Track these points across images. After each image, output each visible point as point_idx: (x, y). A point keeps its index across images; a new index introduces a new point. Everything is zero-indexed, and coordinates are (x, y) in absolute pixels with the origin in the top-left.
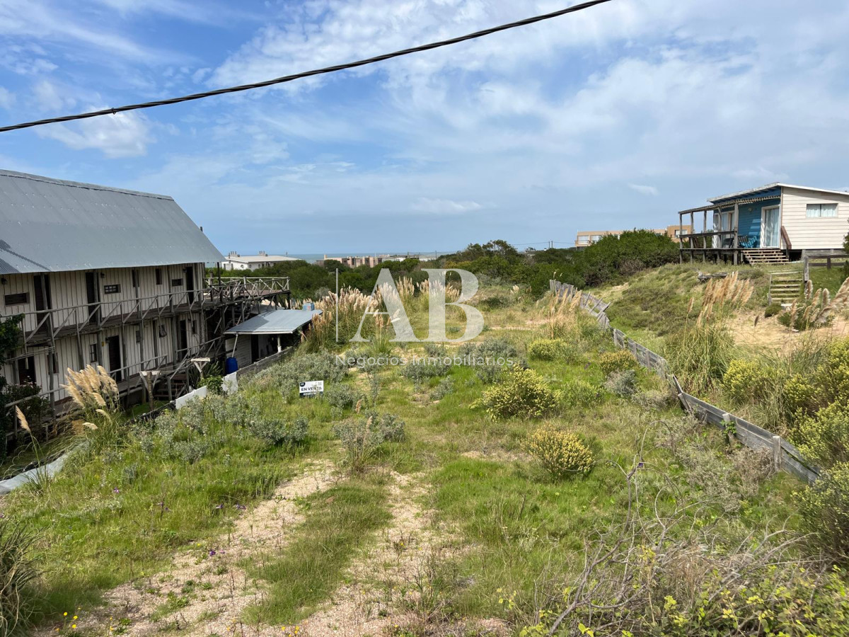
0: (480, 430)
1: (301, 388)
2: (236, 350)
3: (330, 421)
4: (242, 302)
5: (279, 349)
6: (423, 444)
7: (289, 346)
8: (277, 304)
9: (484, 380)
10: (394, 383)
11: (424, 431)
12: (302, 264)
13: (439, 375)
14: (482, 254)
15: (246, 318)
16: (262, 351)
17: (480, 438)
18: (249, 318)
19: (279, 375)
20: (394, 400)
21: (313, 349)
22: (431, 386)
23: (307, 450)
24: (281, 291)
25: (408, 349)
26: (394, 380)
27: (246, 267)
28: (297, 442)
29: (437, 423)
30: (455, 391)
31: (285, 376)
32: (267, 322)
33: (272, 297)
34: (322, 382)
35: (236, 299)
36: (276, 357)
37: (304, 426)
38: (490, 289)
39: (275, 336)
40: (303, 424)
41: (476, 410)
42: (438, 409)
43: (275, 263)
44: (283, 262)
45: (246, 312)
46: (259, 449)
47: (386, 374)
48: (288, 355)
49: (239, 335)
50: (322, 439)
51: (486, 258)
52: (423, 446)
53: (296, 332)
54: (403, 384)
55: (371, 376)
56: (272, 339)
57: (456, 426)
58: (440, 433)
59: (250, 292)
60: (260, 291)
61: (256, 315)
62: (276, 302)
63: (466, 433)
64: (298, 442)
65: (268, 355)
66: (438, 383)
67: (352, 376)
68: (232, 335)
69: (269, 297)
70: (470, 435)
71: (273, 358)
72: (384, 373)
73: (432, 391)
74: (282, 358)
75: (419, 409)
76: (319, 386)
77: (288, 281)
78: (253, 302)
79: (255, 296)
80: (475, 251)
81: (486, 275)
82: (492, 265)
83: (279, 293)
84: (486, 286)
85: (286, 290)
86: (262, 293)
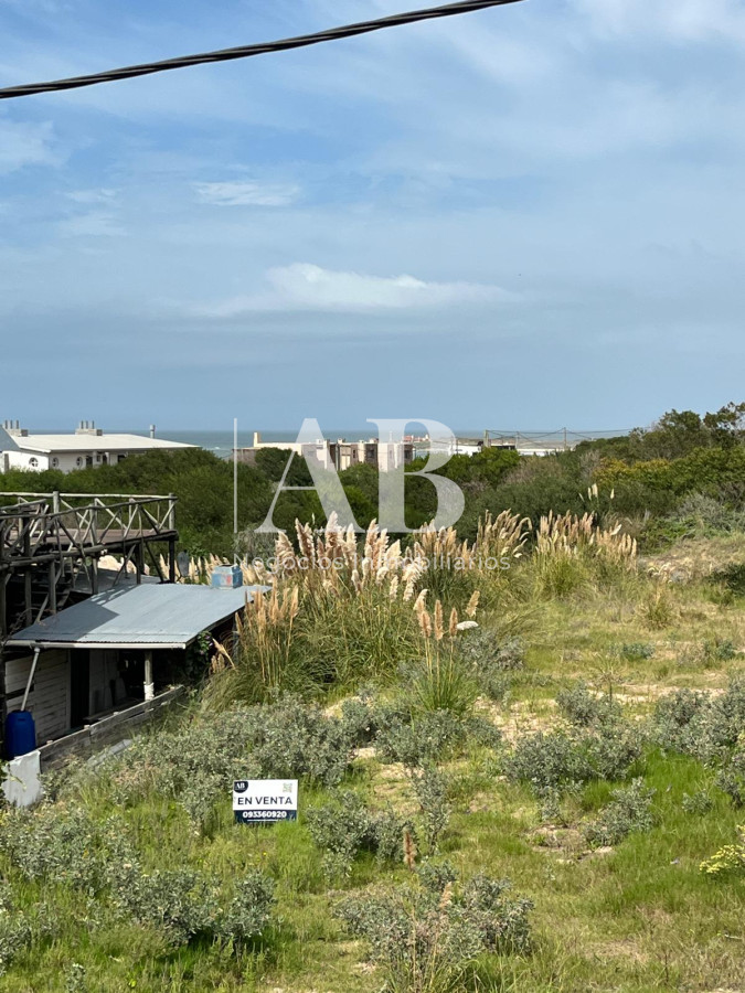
1: (236, 795)
2: (31, 689)
3: (321, 891)
4: (50, 561)
5: (148, 689)
6: (584, 963)
7: (175, 684)
8: (141, 571)
10: (480, 795)
11: (581, 928)
12: (197, 458)
13: (609, 777)
14: (701, 440)
15: (61, 604)
16: (97, 694)
18: (67, 605)
19: (174, 761)
20: (486, 842)
21: (250, 693)
22: (587, 808)
23: (271, 962)
24: (151, 532)
25: (511, 701)
26: (482, 786)
27: (43, 464)
29: (616, 907)
30: (656, 824)
31: (191, 762)
32: (113, 615)
34: (294, 782)
35: (35, 555)
36: (140, 711)
37: (261, 898)
38: (724, 541)
39: (138, 655)
40: (260, 892)
42: (612, 869)
43: (121, 454)
44: (148, 450)
45: (61, 588)
46: (148, 953)
47: (455, 769)
48: (173, 707)
49: (43, 650)
50: (307, 938)
51: (715, 450)
52: (584, 968)
53: (194, 643)
54: (508, 799)
55: (420, 772)
56: (128, 664)
57: (667, 918)
58: (626, 937)
59: (74, 533)
60: (100, 532)
61: (89, 596)
62: (137, 562)
63: (701, 939)
64: (249, 942)
65: (117, 705)
66: (607, 799)
67: (361, 770)
68: (26, 648)
69: (117, 550)
70: (713, 944)
71: (132, 715)
72: (451, 766)
73: (589, 822)
74: (159, 718)
75: (559, 868)
76: (286, 795)
77: (171, 506)
78: (79, 560)
79: (85, 546)
80: (684, 430)
81: (713, 501)
82: (732, 471)
83: (146, 539)
84: (714, 531)
85: (165, 530)
86: (102, 538)
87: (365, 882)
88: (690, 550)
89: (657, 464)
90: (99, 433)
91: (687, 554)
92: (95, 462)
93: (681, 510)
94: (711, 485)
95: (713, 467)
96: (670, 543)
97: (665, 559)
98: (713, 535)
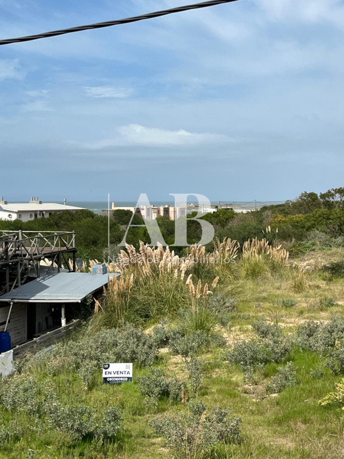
0: (335, 433)
1: (104, 371)
2: (9, 322)
3: (143, 415)
4: (18, 262)
5: (63, 321)
6: (265, 448)
7: (76, 319)
8: (60, 266)
9: (335, 371)
10: (217, 370)
11: (263, 431)
12: (87, 214)
13: (276, 362)
14: (318, 205)
15: (23, 282)
16: (39, 323)
17: (337, 443)
18: (26, 282)
19: (75, 354)
20: (220, 391)
21: (110, 323)
22: (266, 375)
23: (120, 448)
24: (65, 248)
25: (231, 327)
26: (218, 366)
27: (14, 217)
28: (110, 439)
29: (279, 422)
30: (298, 383)
31: (83, 355)
32: (47, 287)
33: (54, 256)
34: (131, 364)
35: (11, 259)
36: (60, 331)
37: (116, 418)
38: (329, 252)
39: (58, 306)
40: (115, 415)
41: (328, 407)
42: (278, 404)
43: (50, 213)
44: (63, 211)
45: (23, 274)
46: (63, 444)
47: (206, 358)
48: (75, 329)
49: (14, 303)
50: (137, 437)
51: (324, 210)
52: (265, 450)
53: (85, 300)
54: (230, 372)
55: (189, 359)
56: (54, 310)
57: (303, 426)
58: (284, 435)
59: (29, 249)
60: (41, 248)
61: (36, 278)
62: (58, 263)
63: (319, 436)
65: (49, 329)
66: (275, 371)
67: (162, 359)
68: (7, 302)
69: (50, 256)
70: (324, 438)
71: (56, 333)
72: (204, 357)
73: (267, 382)
74: (69, 334)
75: (253, 403)
76: (127, 370)
77: (74, 237)
78: (31, 262)
79: (34, 255)
80: (310, 201)
81: (324, 234)
82: (332, 220)
83: (63, 252)
84: (324, 247)
85: (71, 248)
86: (42, 251)
87: (164, 410)
88: (313, 256)
89: (299, 217)
90: (41, 203)
91: (312, 258)
92: (38, 216)
93: (309, 238)
94: (323, 226)
95: (324, 218)
96: (304, 253)
97: (301, 261)
98: (324, 249)
